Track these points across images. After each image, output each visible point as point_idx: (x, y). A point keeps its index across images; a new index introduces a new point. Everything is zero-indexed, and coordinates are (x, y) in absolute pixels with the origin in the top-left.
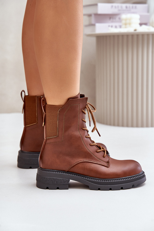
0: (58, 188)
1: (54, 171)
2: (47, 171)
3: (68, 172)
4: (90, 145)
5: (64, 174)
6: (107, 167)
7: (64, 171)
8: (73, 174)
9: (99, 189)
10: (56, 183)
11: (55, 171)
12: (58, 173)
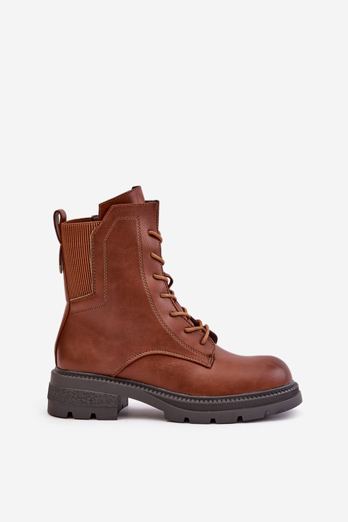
0: (93, 417)
1: (85, 376)
2: (70, 374)
3: (118, 378)
4: (170, 314)
5: (108, 382)
6: (207, 368)
7: (108, 377)
8: (128, 384)
9: (187, 421)
10: (89, 402)
11: (88, 376)
12: (96, 380)
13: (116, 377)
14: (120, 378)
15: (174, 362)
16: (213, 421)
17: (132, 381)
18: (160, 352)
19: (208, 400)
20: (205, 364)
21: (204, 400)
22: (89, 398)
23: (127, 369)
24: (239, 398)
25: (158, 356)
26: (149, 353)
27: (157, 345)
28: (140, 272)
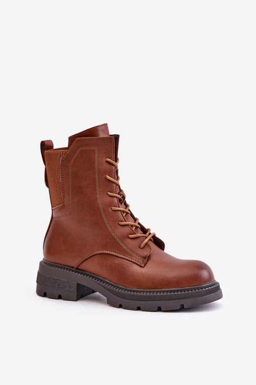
0: (60, 297)
3: (78, 270)
4: (118, 224)
6: (141, 267)
7: (71, 268)
8: (84, 275)
9: (121, 306)
10: (56, 286)
12: (62, 269)
13: (77, 268)
14: (80, 270)
15: (117, 261)
16: (139, 309)
17: (88, 273)
18: (107, 252)
19: (137, 292)
20: (139, 264)
21: (134, 291)
22: (57, 284)
23: (84, 263)
24: (160, 292)
25: (105, 255)
26: (99, 252)
27: (105, 246)
28: (96, 190)
